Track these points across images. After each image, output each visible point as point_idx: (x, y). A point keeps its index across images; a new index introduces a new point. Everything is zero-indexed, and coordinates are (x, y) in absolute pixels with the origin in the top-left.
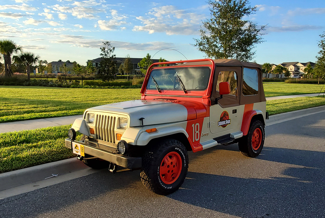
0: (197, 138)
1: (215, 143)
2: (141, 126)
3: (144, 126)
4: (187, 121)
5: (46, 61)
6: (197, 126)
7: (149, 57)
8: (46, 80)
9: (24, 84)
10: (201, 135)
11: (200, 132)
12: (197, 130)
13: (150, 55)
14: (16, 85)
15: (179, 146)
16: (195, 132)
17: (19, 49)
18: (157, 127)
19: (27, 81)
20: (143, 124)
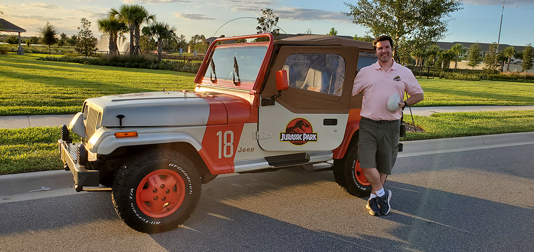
0: (228, 153)
1: (266, 165)
2: (118, 127)
3: (124, 127)
4: (206, 126)
5: (203, 36)
6: (229, 136)
7: (333, 32)
8: (182, 62)
9: (151, 66)
10: (238, 150)
11: (236, 144)
12: (228, 141)
13: (336, 30)
14: (141, 67)
15: (178, 162)
16: (223, 145)
17: (151, 17)
18: (138, 131)
19: (155, 62)
20: (121, 124)
